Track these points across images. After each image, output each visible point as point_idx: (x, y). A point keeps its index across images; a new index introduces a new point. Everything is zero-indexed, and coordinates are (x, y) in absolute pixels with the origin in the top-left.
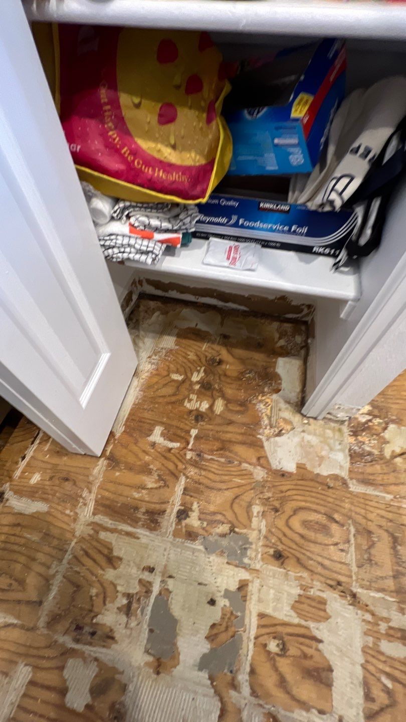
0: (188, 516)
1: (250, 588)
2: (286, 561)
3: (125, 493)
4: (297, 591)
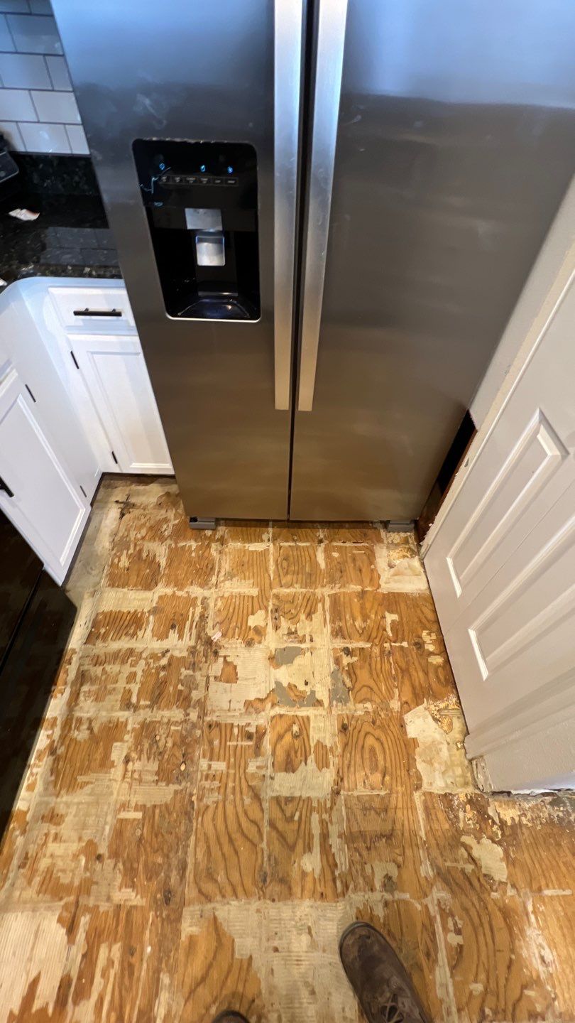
0: (347, 655)
1: (321, 708)
2: (343, 734)
3: (346, 610)
4: (328, 743)
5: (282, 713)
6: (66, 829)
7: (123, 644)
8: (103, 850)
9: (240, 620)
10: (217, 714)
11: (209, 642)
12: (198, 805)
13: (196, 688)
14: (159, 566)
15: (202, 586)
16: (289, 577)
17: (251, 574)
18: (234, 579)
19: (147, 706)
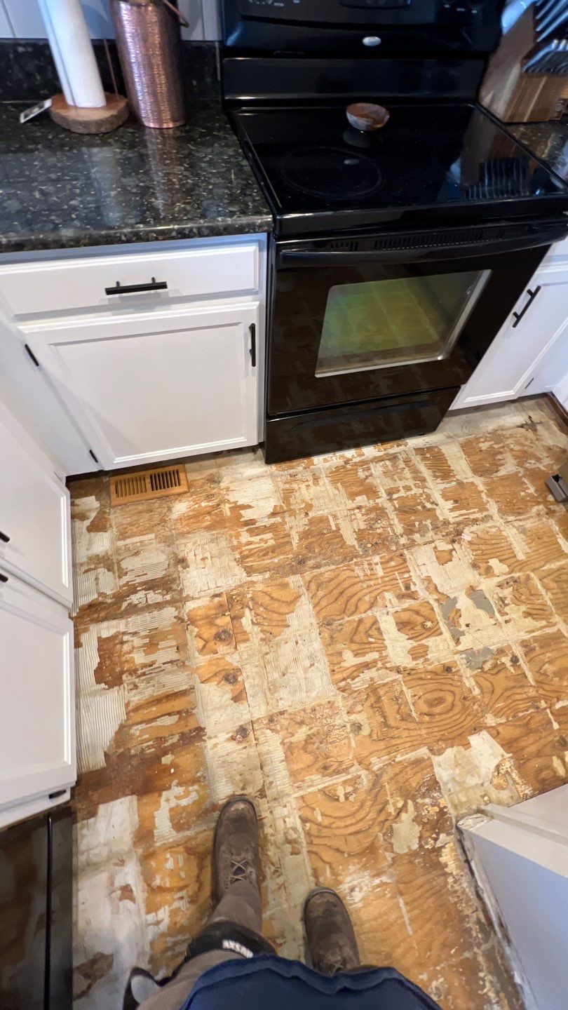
0: (511, 661)
1: (454, 643)
2: (442, 669)
4: (429, 657)
5: (435, 609)
6: (313, 489)
7: (426, 472)
8: (311, 514)
9: (488, 552)
10: (411, 557)
11: (459, 533)
12: (352, 564)
13: (421, 536)
14: (497, 472)
15: (500, 510)
16: (553, 585)
17: (535, 548)
18: (522, 536)
19: (394, 506)
